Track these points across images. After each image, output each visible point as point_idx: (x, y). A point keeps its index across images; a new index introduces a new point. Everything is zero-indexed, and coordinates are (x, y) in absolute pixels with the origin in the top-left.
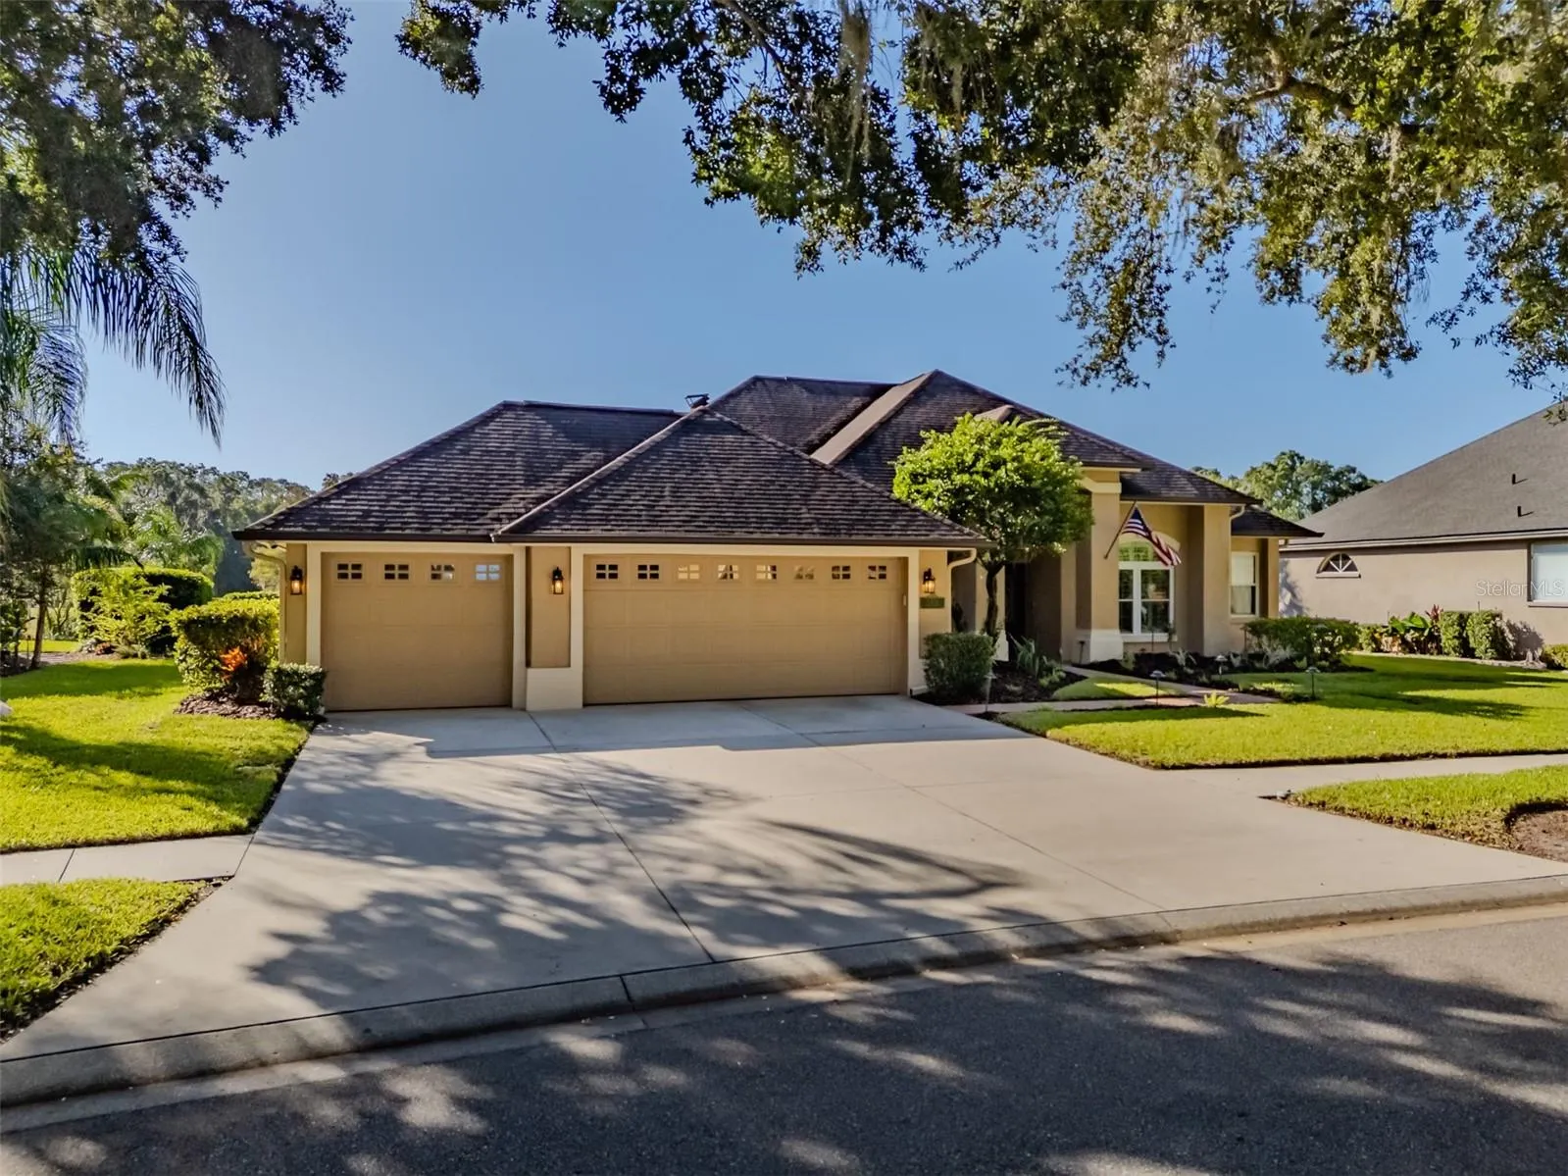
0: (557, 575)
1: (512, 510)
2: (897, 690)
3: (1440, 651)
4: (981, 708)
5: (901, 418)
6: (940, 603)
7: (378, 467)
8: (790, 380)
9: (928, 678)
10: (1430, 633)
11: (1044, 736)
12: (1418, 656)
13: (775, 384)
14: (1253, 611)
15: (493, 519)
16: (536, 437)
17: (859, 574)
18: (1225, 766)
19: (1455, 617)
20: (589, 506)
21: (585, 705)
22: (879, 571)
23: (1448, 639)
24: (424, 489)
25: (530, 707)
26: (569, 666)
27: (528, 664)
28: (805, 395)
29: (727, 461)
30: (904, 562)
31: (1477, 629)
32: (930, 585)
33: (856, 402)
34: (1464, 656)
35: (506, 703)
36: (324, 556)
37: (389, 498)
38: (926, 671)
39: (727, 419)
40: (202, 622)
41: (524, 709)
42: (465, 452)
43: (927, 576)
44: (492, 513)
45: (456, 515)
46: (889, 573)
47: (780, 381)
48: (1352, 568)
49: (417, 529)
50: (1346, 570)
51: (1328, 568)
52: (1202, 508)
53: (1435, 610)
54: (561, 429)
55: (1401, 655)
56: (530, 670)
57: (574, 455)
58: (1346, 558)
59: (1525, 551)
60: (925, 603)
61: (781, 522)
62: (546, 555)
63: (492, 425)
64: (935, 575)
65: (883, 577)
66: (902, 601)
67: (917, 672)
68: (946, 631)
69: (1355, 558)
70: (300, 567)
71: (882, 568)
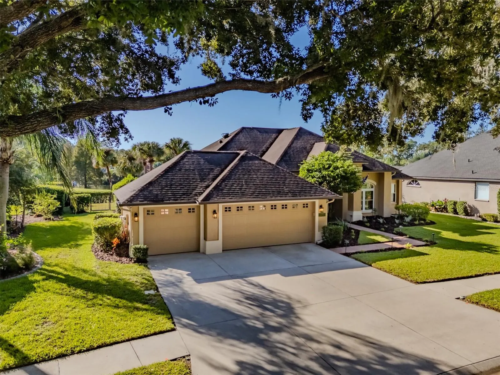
0: (214, 212)
1: (199, 191)
2: (311, 241)
3: (447, 212)
4: (343, 250)
5: (294, 145)
6: (324, 215)
7: (156, 177)
8: (254, 128)
9: (323, 239)
10: (444, 206)
11: (371, 265)
12: (440, 213)
14: (394, 201)
15: (195, 195)
16: (199, 163)
17: (300, 206)
18: (434, 282)
19: (452, 202)
20: (222, 190)
21: (223, 251)
22: (305, 206)
23: (450, 208)
24: (171, 185)
25: (207, 253)
26: (218, 240)
27: (205, 239)
28: (259, 133)
29: (258, 170)
30: (314, 203)
31: (460, 207)
32: (322, 210)
33: (274, 135)
34: (455, 214)
35: (198, 250)
37: (162, 189)
38: (322, 237)
39: (254, 155)
41: (204, 253)
42: (180, 170)
43: (321, 207)
44: (194, 193)
45: (184, 194)
46: (309, 206)
47: (250, 128)
48: (418, 184)
49: (174, 200)
50: (416, 185)
51: (410, 183)
52: (384, 173)
53: (446, 199)
54: (206, 160)
55: (435, 213)
56: (207, 242)
57: (212, 170)
58: (416, 181)
59: (474, 184)
60: (320, 215)
61: (279, 193)
63: (185, 160)
64: (323, 207)
65: (307, 207)
66: (313, 214)
67: (318, 236)
68: (326, 224)
69: (419, 181)
70: (137, 213)
71: (307, 204)
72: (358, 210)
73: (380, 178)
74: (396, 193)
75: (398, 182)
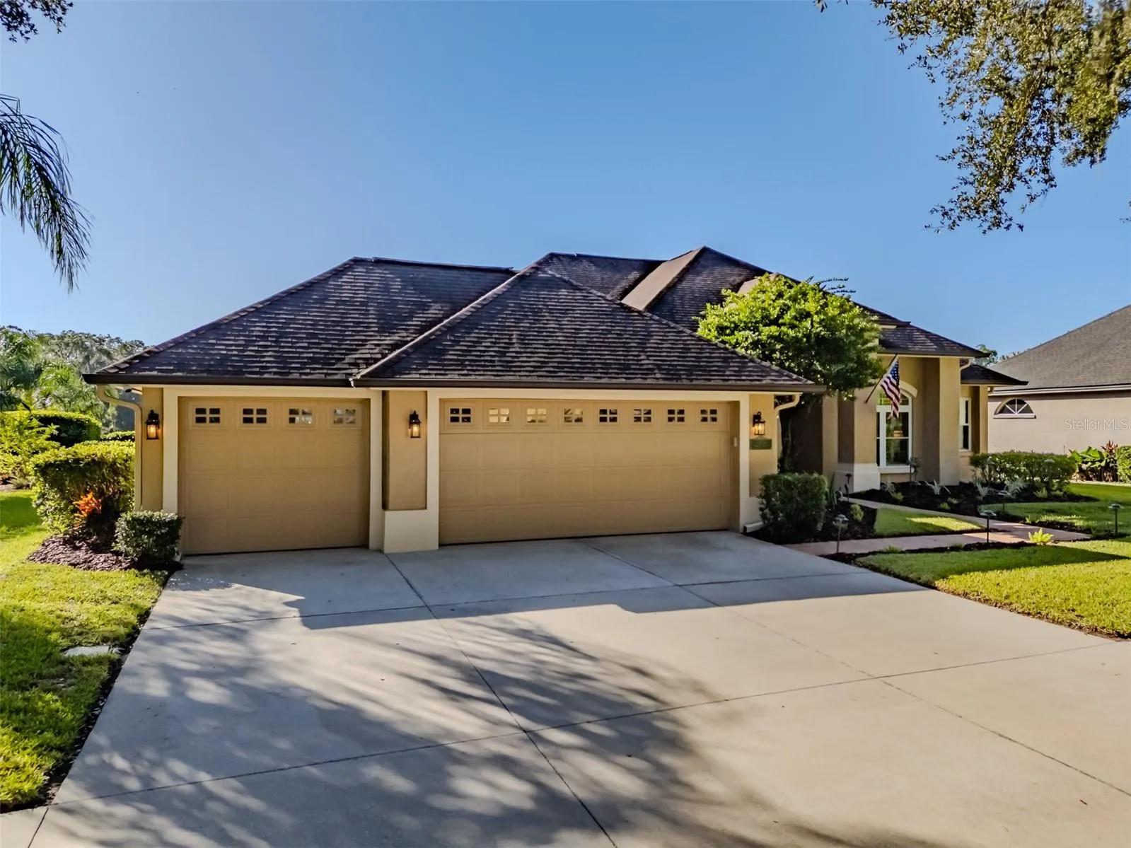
0: (414, 419)
1: (369, 356)
2: (729, 526)
3: (1115, 478)
4: (831, 547)
6: (767, 445)
7: (236, 314)
9: (764, 517)
10: (1107, 464)
12: (1095, 482)
13: (568, 260)
14: (966, 446)
15: (350, 364)
16: (386, 289)
17: (692, 417)
20: (444, 352)
21: (440, 545)
22: (709, 415)
23: (1124, 468)
24: (282, 335)
25: (387, 550)
26: (425, 508)
27: (385, 506)
30: (735, 405)
32: (760, 427)
33: (634, 275)
35: (362, 544)
36: (181, 400)
37: (249, 343)
38: (761, 509)
39: (558, 276)
40: (58, 466)
41: (380, 551)
42: (321, 301)
43: (757, 419)
44: (348, 359)
45: (313, 360)
46: (719, 416)
47: (571, 257)
48: (1028, 410)
49: (275, 373)
50: (1020, 413)
51: (1003, 410)
52: (938, 360)
53: (1109, 445)
54: (412, 283)
55: (1079, 481)
56: (387, 513)
57: (424, 307)
58: (1021, 403)
60: (754, 444)
62: (403, 398)
63: (345, 278)
64: (763, 418)
65: (714, 420)
66: (732, 442)
67: (749, 511)
68: (775, 471)
69: (1030, 403)
70: (157, 411)
71: (714, 412)
72: (866, 461)
73: (928, 375)
74: (969, 425)
75: (975, 394)
